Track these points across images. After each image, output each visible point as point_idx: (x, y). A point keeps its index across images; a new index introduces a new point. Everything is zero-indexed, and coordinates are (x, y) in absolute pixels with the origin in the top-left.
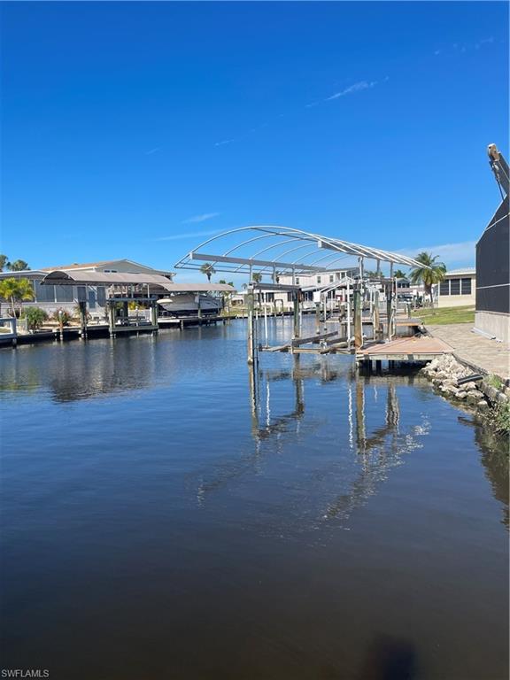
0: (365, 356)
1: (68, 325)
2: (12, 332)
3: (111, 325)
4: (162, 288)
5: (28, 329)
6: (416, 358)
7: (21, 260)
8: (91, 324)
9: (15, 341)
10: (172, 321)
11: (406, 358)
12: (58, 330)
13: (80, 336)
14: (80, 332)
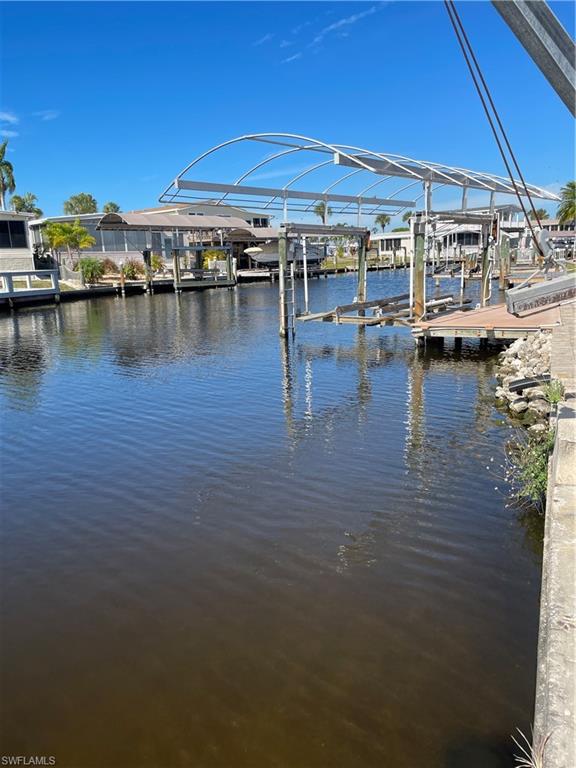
0: (424, 331)
1: (135, 279)
2: (53, 287)
3: (175, 280)
4: (249, 234)
5: (84, 282)
6: (498, 335)
7: (114, 202)
8: (158, 277)
9: (57, 297)
10: (261, 275)
11: (484, 335)
12: (120, 284)
13: (145, 291)
14: (145, 288)
